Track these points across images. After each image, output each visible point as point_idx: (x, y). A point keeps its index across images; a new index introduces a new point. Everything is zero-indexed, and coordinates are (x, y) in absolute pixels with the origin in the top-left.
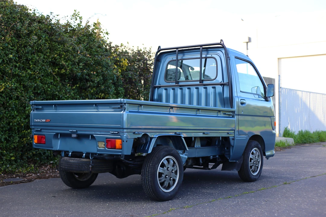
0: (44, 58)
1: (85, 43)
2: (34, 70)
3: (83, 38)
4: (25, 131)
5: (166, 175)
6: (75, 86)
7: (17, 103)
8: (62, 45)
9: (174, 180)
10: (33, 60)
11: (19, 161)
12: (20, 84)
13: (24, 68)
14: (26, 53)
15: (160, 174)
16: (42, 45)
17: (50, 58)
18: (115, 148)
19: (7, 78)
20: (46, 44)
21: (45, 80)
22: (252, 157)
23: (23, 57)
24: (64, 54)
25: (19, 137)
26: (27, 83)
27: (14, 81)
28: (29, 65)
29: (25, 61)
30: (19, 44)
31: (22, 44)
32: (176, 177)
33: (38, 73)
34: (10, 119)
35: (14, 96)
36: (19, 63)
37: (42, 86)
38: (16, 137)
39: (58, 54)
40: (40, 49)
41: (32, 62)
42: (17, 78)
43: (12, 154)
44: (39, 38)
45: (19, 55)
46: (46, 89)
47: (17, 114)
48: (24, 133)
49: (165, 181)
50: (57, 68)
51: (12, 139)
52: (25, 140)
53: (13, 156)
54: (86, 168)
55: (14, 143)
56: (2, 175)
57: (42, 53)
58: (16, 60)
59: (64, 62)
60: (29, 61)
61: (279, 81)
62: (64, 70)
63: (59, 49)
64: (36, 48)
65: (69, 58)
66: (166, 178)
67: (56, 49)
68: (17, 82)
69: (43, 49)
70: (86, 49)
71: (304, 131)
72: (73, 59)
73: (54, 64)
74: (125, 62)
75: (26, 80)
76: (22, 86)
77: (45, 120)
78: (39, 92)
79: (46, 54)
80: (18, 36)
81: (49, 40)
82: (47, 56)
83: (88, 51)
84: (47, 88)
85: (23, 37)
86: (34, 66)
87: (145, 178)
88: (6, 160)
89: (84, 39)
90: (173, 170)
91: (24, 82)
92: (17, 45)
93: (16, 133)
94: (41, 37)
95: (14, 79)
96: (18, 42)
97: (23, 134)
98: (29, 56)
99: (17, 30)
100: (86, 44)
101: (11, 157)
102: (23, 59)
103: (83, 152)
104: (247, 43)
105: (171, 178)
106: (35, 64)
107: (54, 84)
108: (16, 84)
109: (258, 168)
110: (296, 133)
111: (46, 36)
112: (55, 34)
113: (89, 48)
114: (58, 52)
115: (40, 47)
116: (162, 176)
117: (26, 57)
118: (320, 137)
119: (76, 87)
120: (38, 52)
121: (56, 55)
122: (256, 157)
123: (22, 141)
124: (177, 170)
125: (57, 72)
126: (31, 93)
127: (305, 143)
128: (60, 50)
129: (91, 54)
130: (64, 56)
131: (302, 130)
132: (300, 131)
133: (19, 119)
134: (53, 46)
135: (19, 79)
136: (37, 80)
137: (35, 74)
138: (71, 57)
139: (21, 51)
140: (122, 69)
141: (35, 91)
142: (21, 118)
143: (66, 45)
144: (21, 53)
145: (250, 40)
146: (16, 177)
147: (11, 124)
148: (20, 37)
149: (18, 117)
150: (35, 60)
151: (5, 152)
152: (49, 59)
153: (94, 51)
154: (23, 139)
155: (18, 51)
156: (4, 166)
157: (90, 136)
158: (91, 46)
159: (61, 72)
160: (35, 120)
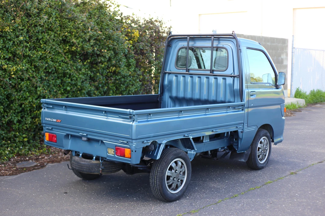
0: (55, 36)
1: (95, 17)
2: (45, 49)
3: (94, 11)
4: (37, 111)
5: (175, 178)
6: (86, 61)
7: (29, 83)
8: (73, 22)
9: (182, 181)
10: (44, 39)
11: (32, 141)
12: (31, 65)
13: (35, 48)
14: (36, 32)
15: (168, 177)
16: (52, 22)
17: (61, 36)
18: (124, 156)
19: (18, 59)
20: (56, 21)
21: (56, 58)
22: (260, 147)
23: (34, 37)
24: (74, 31)
25: (31, 118)
26: (38, 63)
27: (25, 61)
28: (39, 44)
29: (35, 40)
30: (29, 24)
31: (32, 24)
32: (184, 178)
33: (48, 52)
34: (22, 100)
35: (25, 77)
36: (30, 43)
37: (53, 65)
38: (28, 118)
39: (69, 31)
40: (50, 27)
41: (43, 41)
42: (28, 59)
43: (24, 136)
44: (50, 16)
45: (30, 35)
46: (57, 68)
47: (29, 95)
48: (37, 113)
49: (173, 183)
50: (68, 45)
51: (24, 120)
52: (38, 120)
53: (26, 137)
54: (97, 170)
55: (26, 124)
56: (16, 157)
57: (52, 30)
58: (26, 40)
59: (75, 39)
60: (40, 40)
61: (293, 41)
62: (75, 47)
63: (69, 27)
64: (47, 27)
65: (80, 36)
66: (174, 180)
67: (67, 26)
68: (29, 63)
69: (53, 27)
70: (97, 23)
71: (315, 90)
72: (84, 36)
73: (65, 41)
74: (136, 34)
75: (37, 61)
76: (33, 67)
77: (56, 120)
78: (50, 71)
79: (57, 32)
80: (28, 15)
81: (59, 17)
82: (57, 34)
83: (99, 25)
84: (58, 66)
85: (33, 16)
86: (45, 45)
87: (154, 182)
88: (19, 141)
89: (95, 13)
90: (181, 172)
91: (35, 62)
92: (27, 25)
93: (28, 114)
94: (52, 15)
95: (24, 59)
96: (28, 22)
97: (35, 114)
98: (39, 35)
99: (27, 9)
100: (97, 18)
101: (24, 138)
102: (34, 39)
103: (93, 155)
105: (179, 179)
106: (45, 43)
107: (65, 61)
108: (27, 65)
109: (265, 155)
110: (308, 93)
111: (56, 13)
112: (65, 10)
113: (100, 22)
114: (69, 29)
115: (50, 25)
116: (170, 178)
117: (36, 37)
119: (88, 62)
120: (49, 30)
121: (66, 33)
122: (264, 145)
123: (35, 121)
124: (185, 170)
125: (67, 50)
126: (43, 72)
127: (316, 103)
128: (71, 28)
129: (102, 28)
130: (75, 33)
131: (314, 89)
132: (312, 90)
133: (31, 100)
134: (63, 23)
135: (30, 60)
136: (48, 60)
137: (45, 54)
138: (82, 34)
139: (32, 31)
140: (133, 40)
141: (46, 70)
142: (33, 99)
143: (77, 22)
144: (31, 33)
146: (29, 160)
147: (23, 106)
148: (30, 16)
149: (30, 98)
150: (46, 39)
151: (17, 133)
152: (59, 38)
153: (105, 24)
154: (35, 120)
155: (28, 32)
156: (17, 149)
157: (100, 141)
158: (102, 20)
159: (72, 49)
160: (46, 118)
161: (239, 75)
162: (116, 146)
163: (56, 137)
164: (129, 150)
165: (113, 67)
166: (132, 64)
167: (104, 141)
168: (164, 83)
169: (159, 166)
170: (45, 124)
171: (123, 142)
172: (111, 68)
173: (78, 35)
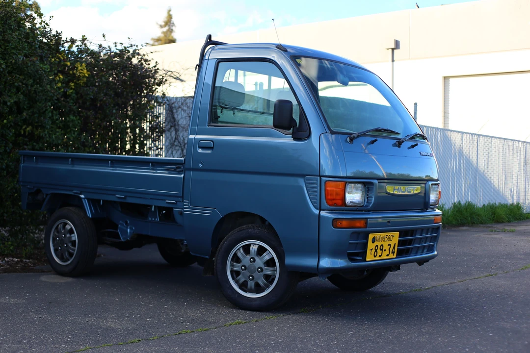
74: (83, 71)
104: (393, 49)
118: (494, 214)
129: (5, 52)
132: (455, 203)
140: (78, 82)
145: (397, 45)
158: (6, 37)
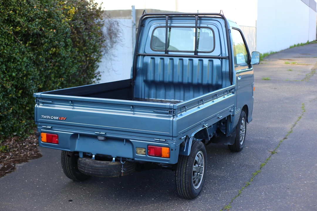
5: (198, 172)
6: (28, 43)
15: (194, 173)
17: (5, 15)
22: (241, 128)
24: (18, 9)
32: (203, 171)
39: (13, 9)
49: (197, 178)
50: (11, 25)
54: (116, 172)
62: (19, 27)
65: (24, 14)
66: (198, 175)
72: (28, 15)
73: (9, 21)
74: (72, 11)
77: (58, 117)
82: (1, 12)
84: (3, 50)
103: (112, 156)
114: (13, 7)
119: (29, 43)
121: (11, 12)
122: (243, 126)
130: (19, 11)
140: (69, 18)
157: (125, 140)
159: (16, 30)
160: (42, 116)
161: (229, 57)
162: (148, 145)
163: (57, 137)
164: (168, 148)
165: (53, 49)
166: (69, 43)
167: (130, 140)
168: (137, 66)
169: (187, 162)
170: (40, 122)
171: (159, 141)
172: (52, 49)
173: (22, 13)
